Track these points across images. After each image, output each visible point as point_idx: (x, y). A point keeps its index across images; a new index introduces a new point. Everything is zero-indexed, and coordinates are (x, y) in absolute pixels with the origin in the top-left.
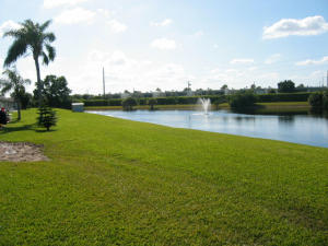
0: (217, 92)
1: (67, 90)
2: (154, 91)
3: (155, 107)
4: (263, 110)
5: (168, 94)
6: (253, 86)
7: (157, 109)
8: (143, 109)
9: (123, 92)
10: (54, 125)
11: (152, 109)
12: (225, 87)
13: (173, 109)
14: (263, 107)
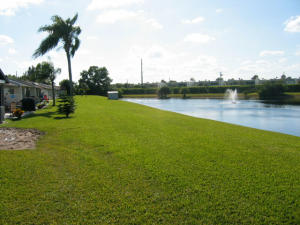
0: (247, 82)
1: (108, 79)
2: (188, 80)
3: (187, 95)
4: (291, 100)
5: (201, 83)
6: (283, 76)
7: (189, 98)
8: (176, 98)
9: (159, 81)
10: (72, 112)
11: (185, 98)
12: (256, 77)
13: (204, 98)
14: (292, 97)
